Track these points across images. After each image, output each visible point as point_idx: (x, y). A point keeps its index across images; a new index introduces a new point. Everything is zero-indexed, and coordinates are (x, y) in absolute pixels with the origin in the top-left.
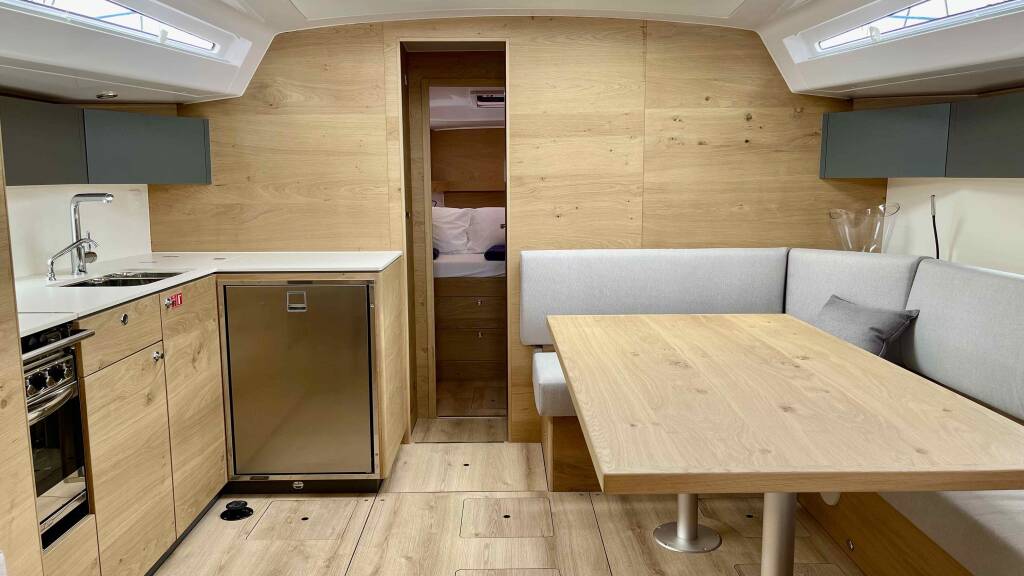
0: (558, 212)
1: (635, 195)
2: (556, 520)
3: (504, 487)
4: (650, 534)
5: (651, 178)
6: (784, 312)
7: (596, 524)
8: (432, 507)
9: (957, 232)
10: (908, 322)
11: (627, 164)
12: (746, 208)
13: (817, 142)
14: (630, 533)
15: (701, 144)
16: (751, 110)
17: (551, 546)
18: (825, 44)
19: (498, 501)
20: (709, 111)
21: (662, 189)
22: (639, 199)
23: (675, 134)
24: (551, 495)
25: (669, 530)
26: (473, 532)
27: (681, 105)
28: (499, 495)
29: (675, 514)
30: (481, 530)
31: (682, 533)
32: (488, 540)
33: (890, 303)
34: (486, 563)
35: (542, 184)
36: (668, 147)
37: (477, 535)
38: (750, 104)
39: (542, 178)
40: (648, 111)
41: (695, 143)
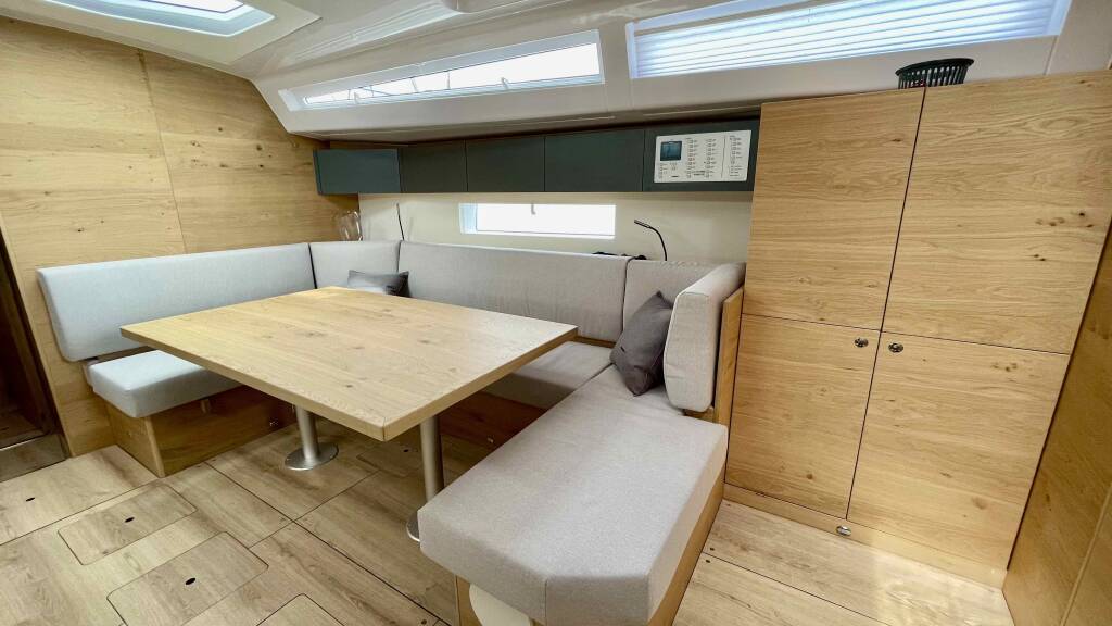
0: (78, 226)
1: (168, 208)
2: (189, 498)
3: (104, 497)
4: (283, 467)
5: (180, 194)
6: (316, 287)
7: (230, 481)
8: (14, 559)
9: (411, 224)
10: (404, 278)
11: (152, 180)
12: (271, 216)
13: (311, 169)
14: (266, 474)
15: (223, 166)
16: (260, 143)
17: (201, 518)
19: (106, 513)
20: (222, 140)
21: (193, 202)
22: (175, 212)
23: (197, 157)
24: (165, 480)
25: (297, 456)
26: (97, 552)
27: (197, 132)
28: (102, 507)
29: (299, 440)
30: (106, 546)
31: (309, 456)
32: (124, 550)
33: (389, 270)
34: (139, 570)
35: (47, 198)
36: (193, 167)
37: (106, 553)
38: (258, 137)
39: (46, 193)
40: (162, 134)
41: (217, 165)
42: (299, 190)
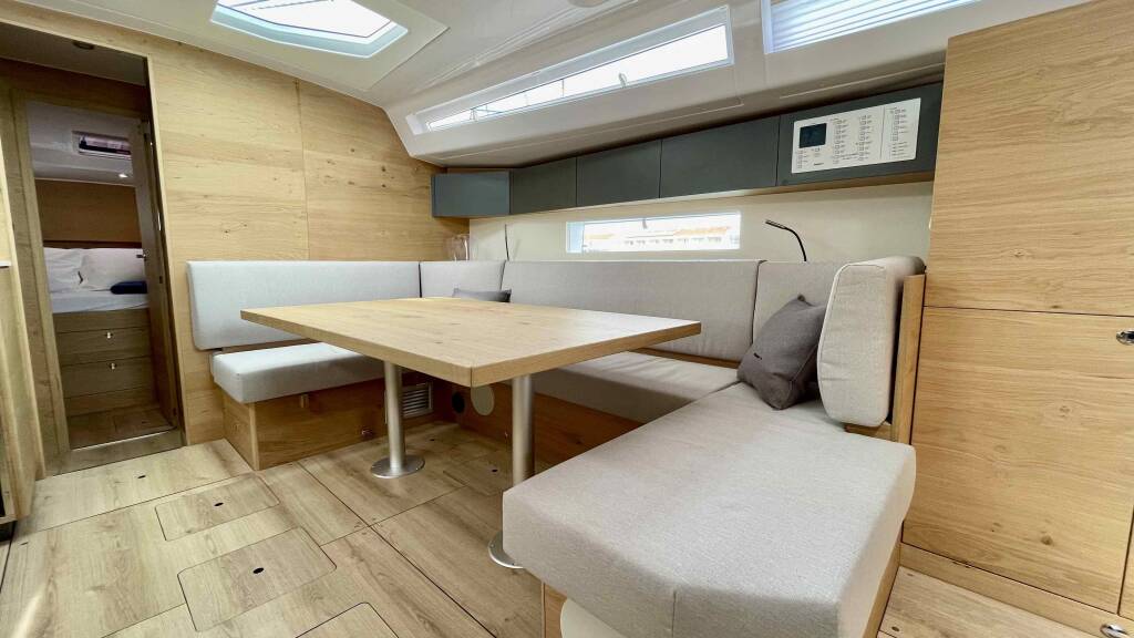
0: (226, 227)
1: (301, 217)
2: (276, 491)
3: (203, 482)
4: (368, 473)
5: (312, 206)
7: (316, 480)
8: (110, 527)
9: (518, 243)
11: (291, 192)
12: (387, 233)
13: (428, 193)
14: (351, 478)
15: (350, 183)
16: (386, 165)
17: (282, 511)
18: (433, 125)
19: (200, 496)
20: (355, 160)
21: (322, 214)
22: (304, 222)
23: (330, 173)
24: (258, 473)
25: (383, 465)
26: (183, 531)
27: (333, 152)
28: (199, 490)
29: (387, 451)
30: (191, 525)
31: (395, 465)
32: (206, 532)
33: (495, 288)
34: (214, 552)
35: (206, 201)
36: (325, 182)
37: (189, 532)
38: (384, 160)
39: (206, 196)
40: (306, 152)
41: (346, 182)
42: (415, 212)
